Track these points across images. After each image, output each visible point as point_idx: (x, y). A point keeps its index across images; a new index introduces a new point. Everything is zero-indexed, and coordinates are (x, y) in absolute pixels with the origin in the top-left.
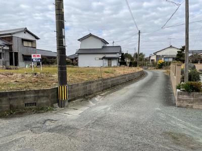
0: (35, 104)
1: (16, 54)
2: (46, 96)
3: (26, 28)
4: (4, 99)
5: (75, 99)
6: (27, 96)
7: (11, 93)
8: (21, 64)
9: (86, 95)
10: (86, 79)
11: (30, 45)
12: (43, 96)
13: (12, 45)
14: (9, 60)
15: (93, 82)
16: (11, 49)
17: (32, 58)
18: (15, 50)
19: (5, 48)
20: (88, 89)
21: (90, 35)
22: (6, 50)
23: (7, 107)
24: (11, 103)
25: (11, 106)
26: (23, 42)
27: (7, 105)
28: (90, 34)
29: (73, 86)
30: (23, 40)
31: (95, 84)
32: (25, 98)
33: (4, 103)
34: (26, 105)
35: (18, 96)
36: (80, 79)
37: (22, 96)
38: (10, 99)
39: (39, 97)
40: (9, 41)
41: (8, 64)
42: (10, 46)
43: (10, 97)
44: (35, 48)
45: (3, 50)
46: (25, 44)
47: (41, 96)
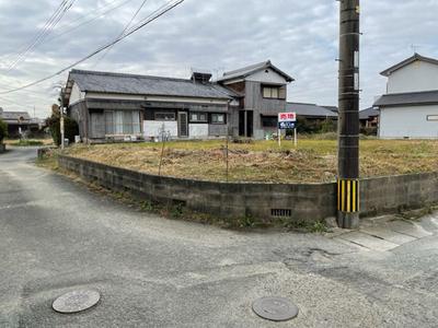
0: (289, 212)
1: (250, 113)
2: (312, 200)
3: (269, 62)
4: (238, 196)
5: (374, 214)
6: (275, 194)
7: (249, 187)
8: (258, 132)
9: (405, 207)
10: (406, 169)
11: (275, 94)
12: (306, 199)
13: (243, 97)
14: (237, 125)
15: (425, 176)
16: (242, 106)
17: (280, 120)
18: (248, 106)
19: (232, 104)
20: (411, 192)
21: (417, 58)
22: (234, 107)
23: (242, 211)
24: (248, 204)
25: (248, 211)
26: (262, 91)
27: (242, 208)
28: (416, 55)
29: (372, 183)
30: (264, 86)
31: (431, 181)
32: (271, 198)
33: (237, 203)
34: (274, 211)
35: (260, 194)
36: (388, 168)
37: (266, 194)
38: (246, 197)
39: (297, 200)
40: (240, 90)
41: (236, 133)
42: (240, 99)
43: (247, 194)
44: (284, 99)
45: (229, 107)
46: (267, 93)
47: (301, 198)
